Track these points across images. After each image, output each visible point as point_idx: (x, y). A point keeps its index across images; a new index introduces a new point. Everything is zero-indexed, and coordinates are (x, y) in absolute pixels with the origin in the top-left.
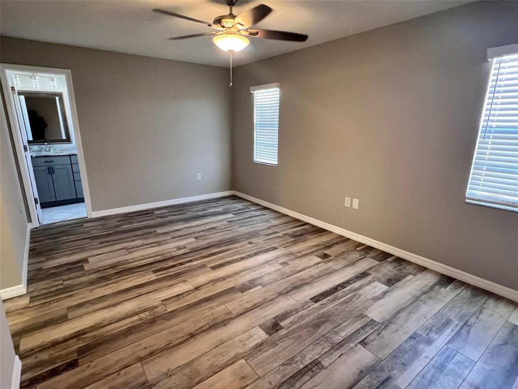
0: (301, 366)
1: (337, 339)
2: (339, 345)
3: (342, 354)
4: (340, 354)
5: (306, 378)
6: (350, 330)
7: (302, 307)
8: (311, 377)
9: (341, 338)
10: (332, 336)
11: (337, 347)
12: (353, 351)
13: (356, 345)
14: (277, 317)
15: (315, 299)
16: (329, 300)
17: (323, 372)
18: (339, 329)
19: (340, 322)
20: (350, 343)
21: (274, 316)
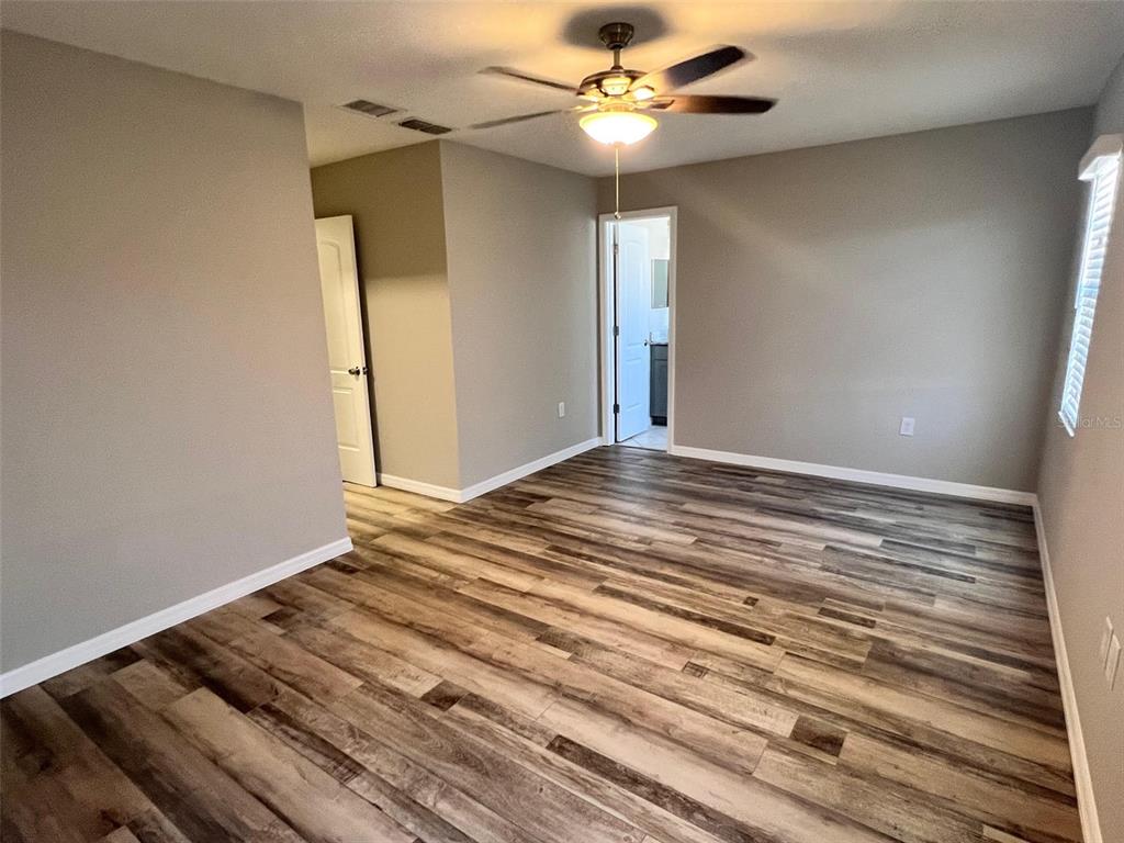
0: (347, 751)
1: (428, 797)
2: (407, 801)
3: (381, 809)
4: (381, 806)
5: (320, 760)
6: (463, 819)
7: (523, 728)
8: (323, 768)
9: (431, 804)
10: (435, 786)
11: (402, 798)
12: (390, 828)
13: (410, 834)
14: (476, 696)
15: (561, 745)
16: (571, 771)
17: (334, 783)
18: (459, 798)
19: (485, 797)
20: (417, 820)
21: (477, 692)
